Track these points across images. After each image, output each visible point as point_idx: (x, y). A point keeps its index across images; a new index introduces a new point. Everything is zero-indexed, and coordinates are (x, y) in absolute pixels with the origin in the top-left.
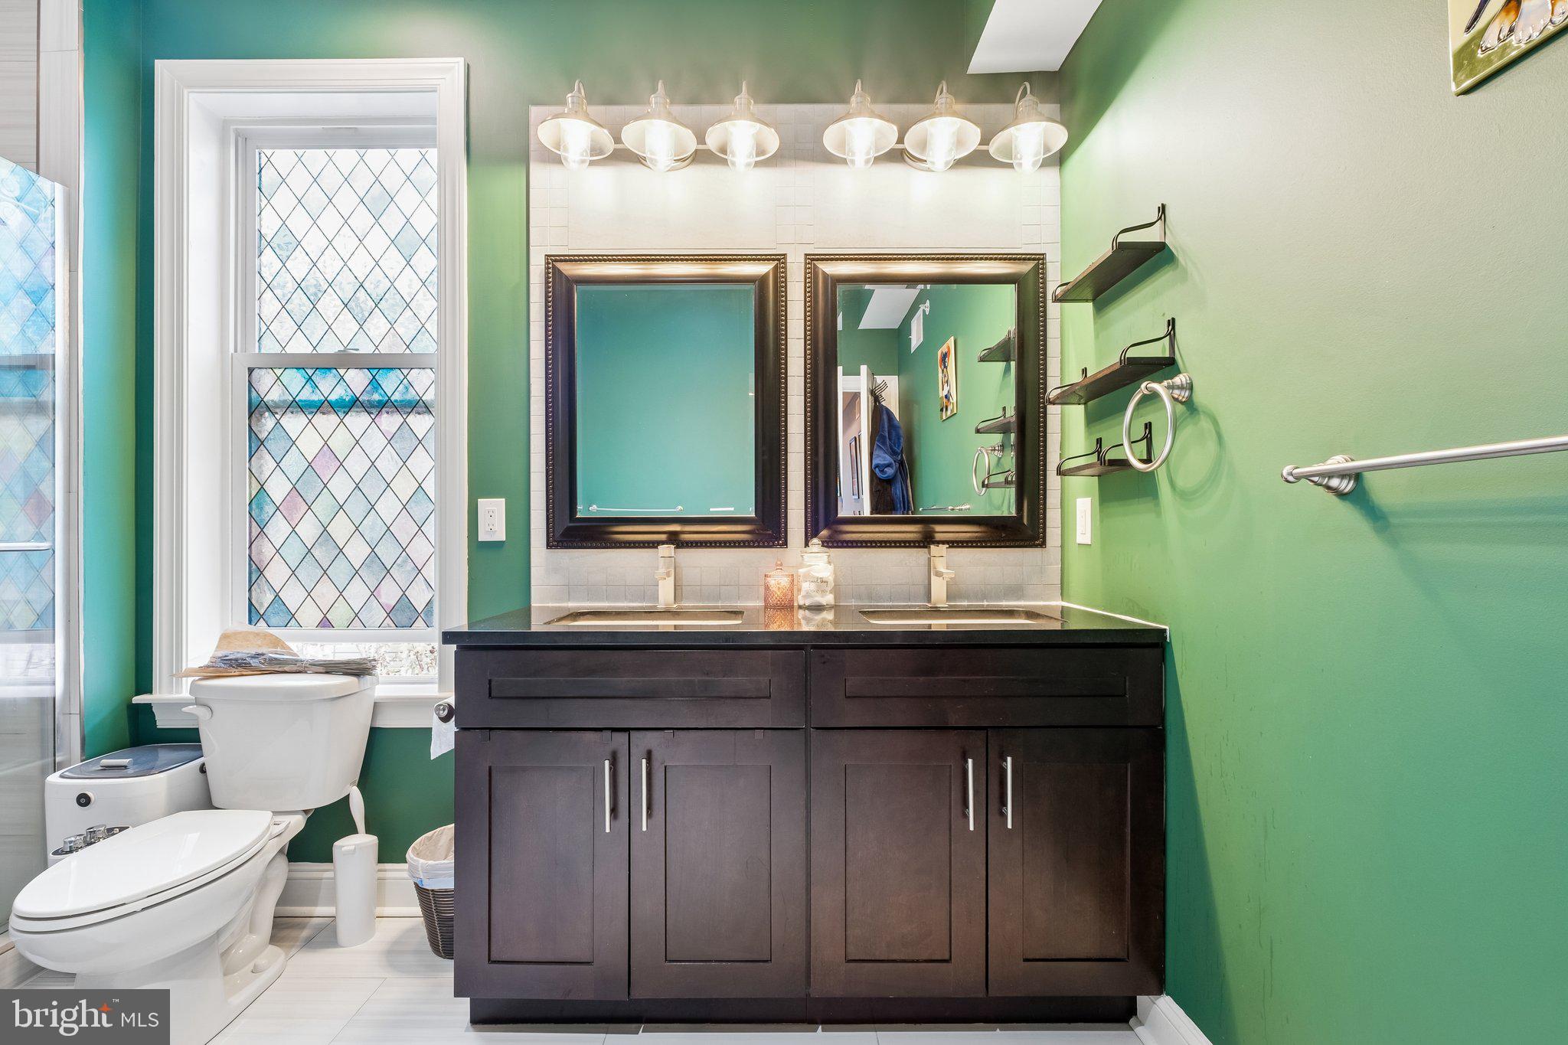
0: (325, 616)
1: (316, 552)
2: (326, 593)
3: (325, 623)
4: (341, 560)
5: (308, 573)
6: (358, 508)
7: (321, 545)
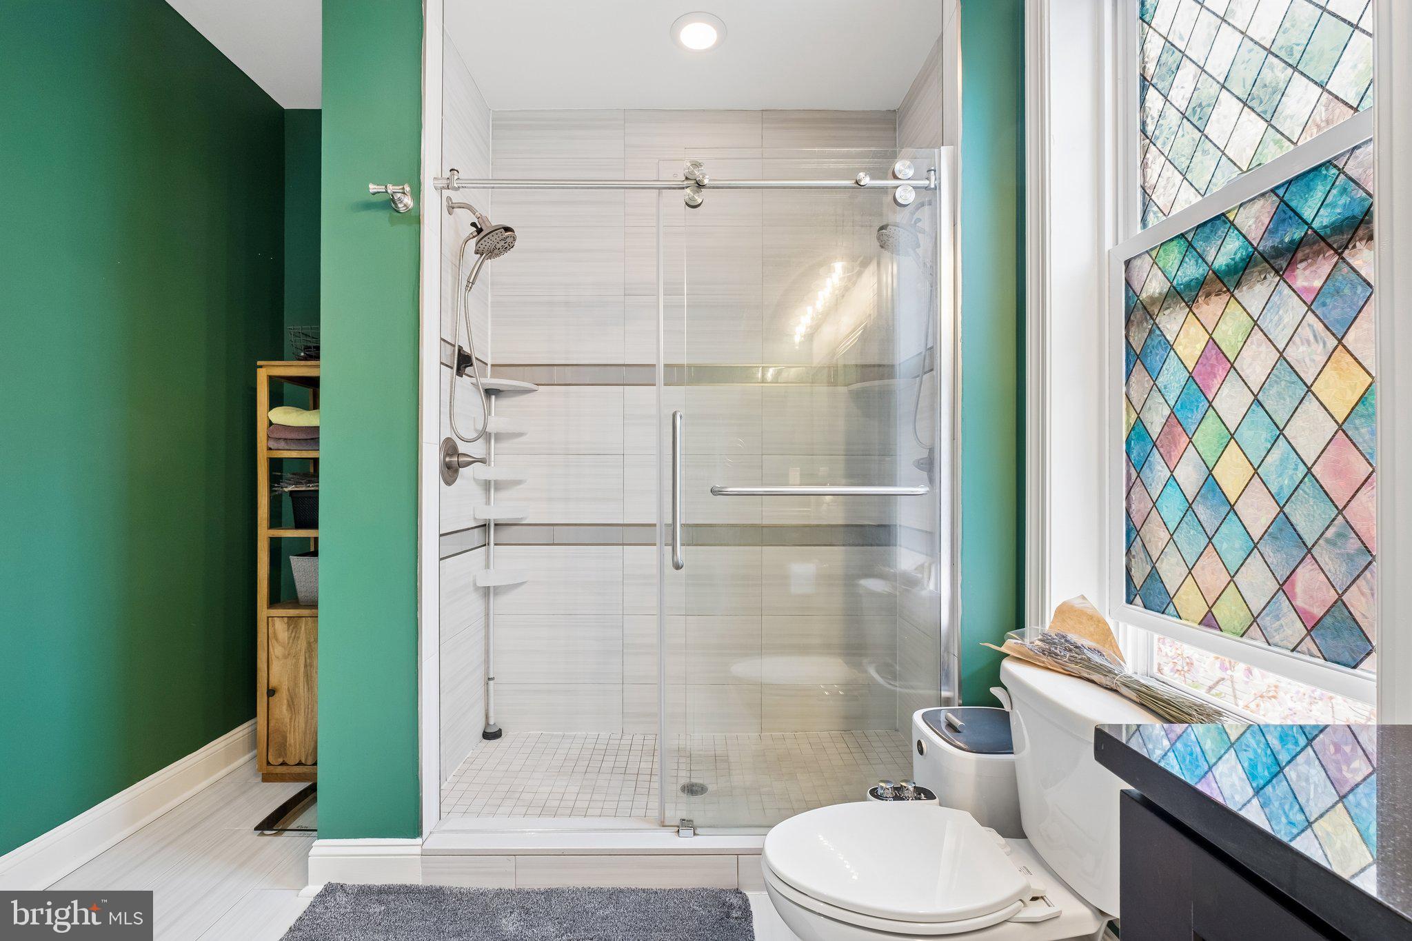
0: (1210, 611)
1: (1200, 509)
2: (1211, 574)
3: (1209, 621)
4: (1231, 526)
5: (1190, 540)
6: (1256, 436)
7: (1205, 498)
